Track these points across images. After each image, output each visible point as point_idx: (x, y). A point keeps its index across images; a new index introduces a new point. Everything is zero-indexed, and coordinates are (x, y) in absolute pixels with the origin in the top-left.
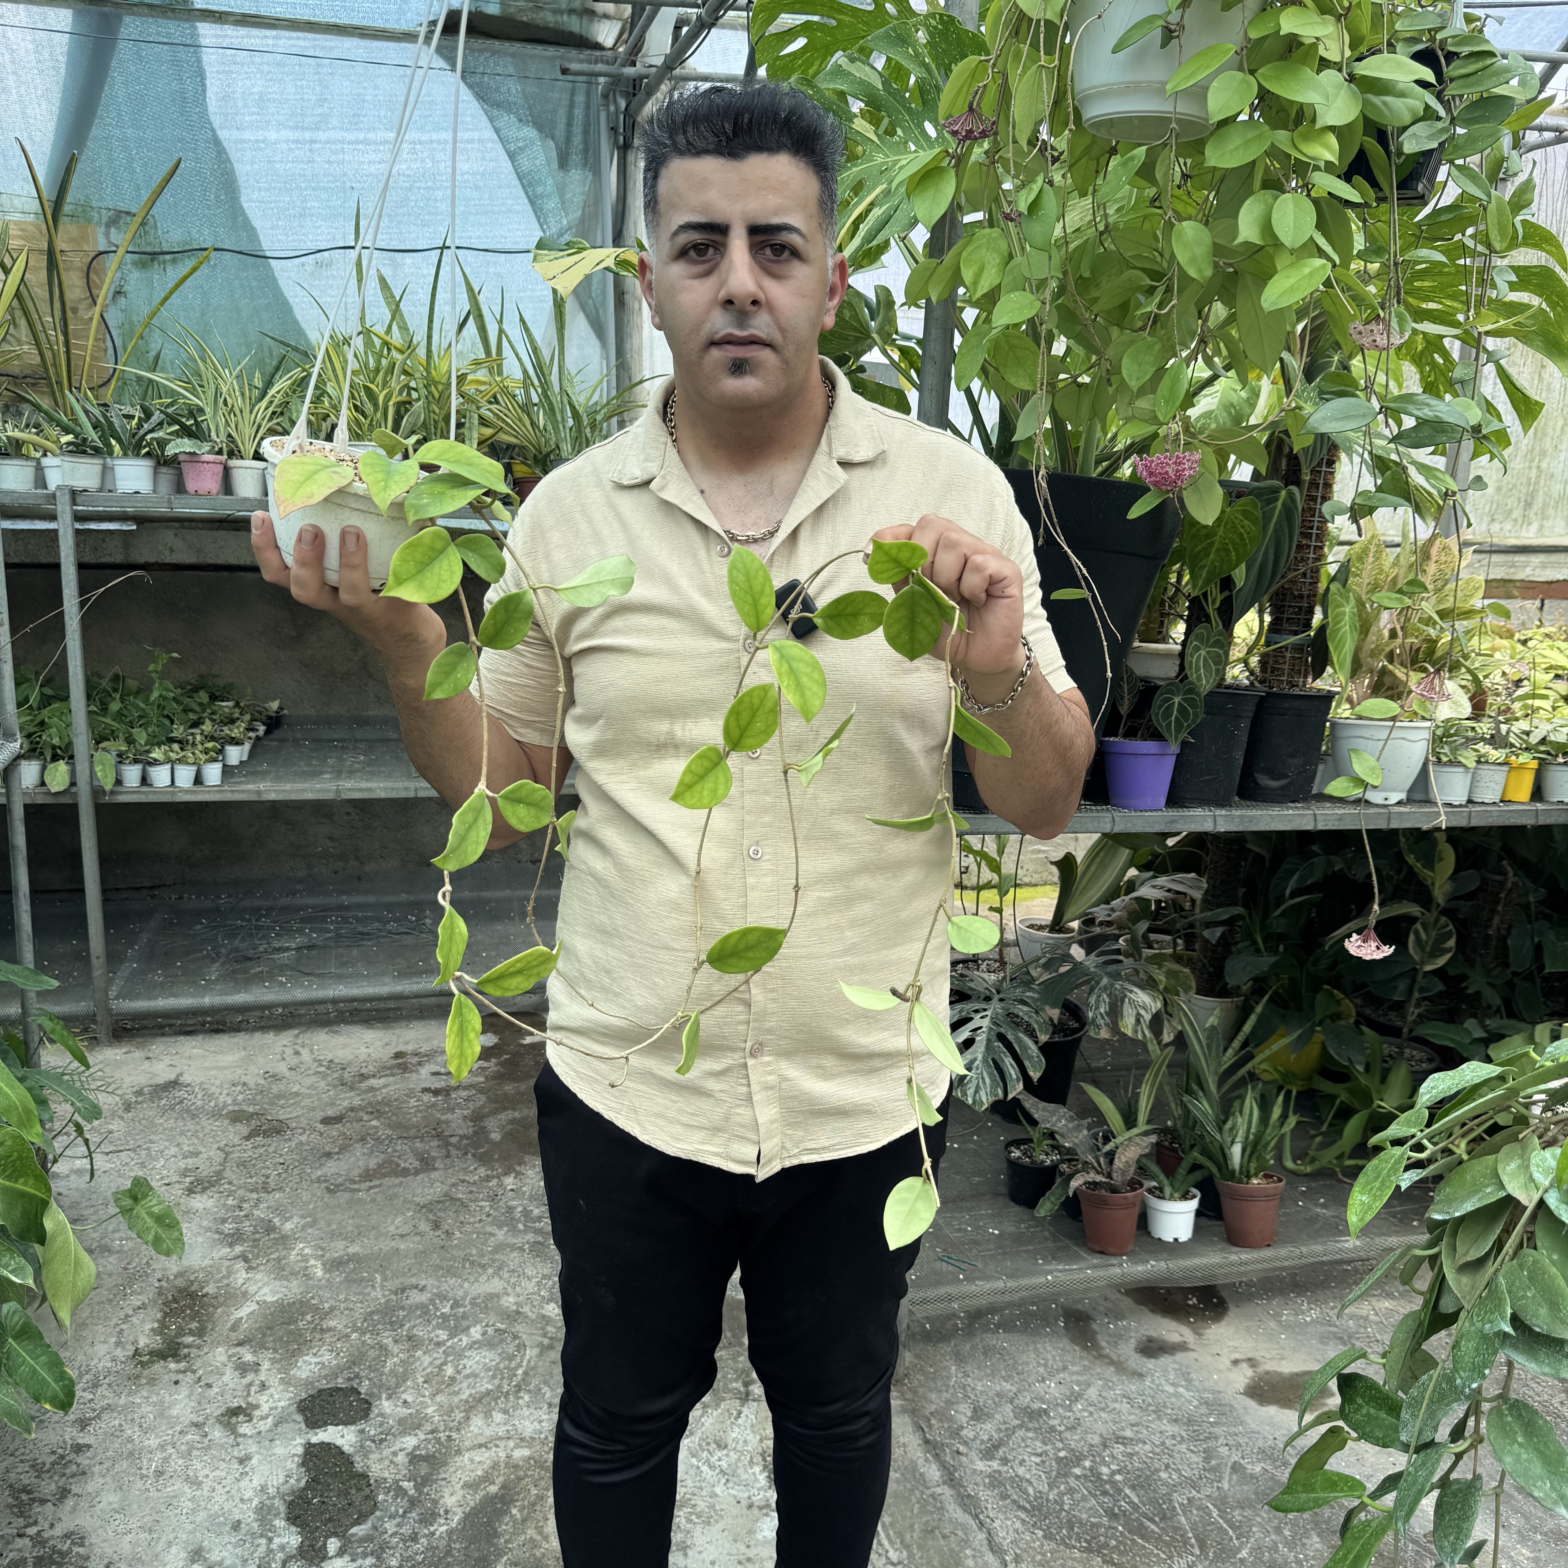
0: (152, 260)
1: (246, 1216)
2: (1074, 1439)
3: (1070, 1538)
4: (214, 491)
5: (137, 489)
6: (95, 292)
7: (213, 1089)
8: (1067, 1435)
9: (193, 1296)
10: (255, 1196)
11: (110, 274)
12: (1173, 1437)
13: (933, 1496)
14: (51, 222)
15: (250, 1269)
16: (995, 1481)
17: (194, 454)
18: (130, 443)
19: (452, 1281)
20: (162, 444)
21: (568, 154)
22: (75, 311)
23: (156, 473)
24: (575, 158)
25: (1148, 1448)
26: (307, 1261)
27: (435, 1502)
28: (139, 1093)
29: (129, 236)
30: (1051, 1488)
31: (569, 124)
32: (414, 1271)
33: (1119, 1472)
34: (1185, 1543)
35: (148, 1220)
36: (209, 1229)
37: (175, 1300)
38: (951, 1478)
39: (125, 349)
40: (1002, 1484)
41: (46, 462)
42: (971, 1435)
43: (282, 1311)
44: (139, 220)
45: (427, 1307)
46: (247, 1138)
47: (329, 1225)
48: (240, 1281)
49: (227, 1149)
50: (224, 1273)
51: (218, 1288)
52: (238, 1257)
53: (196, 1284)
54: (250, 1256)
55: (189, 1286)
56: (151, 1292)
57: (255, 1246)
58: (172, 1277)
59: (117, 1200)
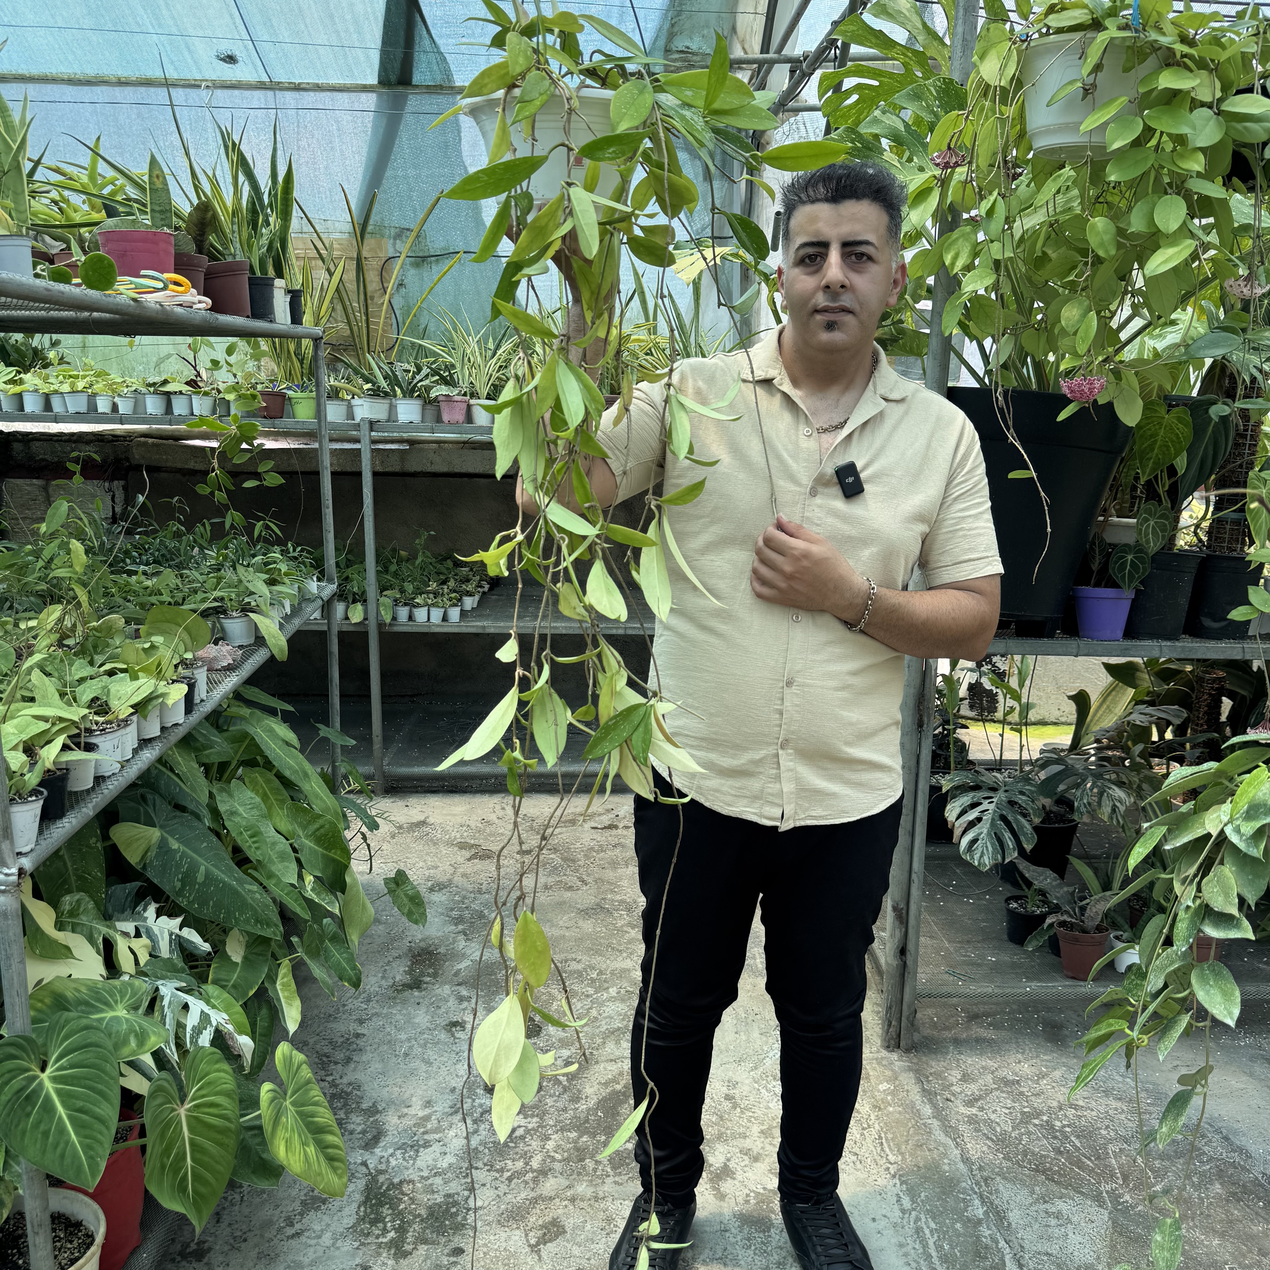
0: (423, 261)
1: (466, 908)
2: (1037, 1102)
3: (1023, 1161)
4: (461, 421)
5: (411, 419)
6: (386, 285)
7: (448, 828)
8: (1033, 1098)
9: (430, 953)
10: (472, 896)
11: (396, 272)
12: (1116, 1109)
13: (924, 1124)
14: (359, 237)
15: (467, 940)
16: (972, 1120)
17: (448, 396)
18: (408, 389)
19: (599, 959)
20: (427, 389)
22: (372, 298)
23: (424, 409)
25: (1094, 1113)
27: (579, 1091)
29: (408, 245)
30: (1013, 1129)
32: (574, 950)
33: (1069, 1126)
34: (1112, 1176)
35: (405, 899)
36: (442, 914)
37: (419, 955)
38: (939, 1114)
39: (404, 324)
40: (977, 1122)
41: (354, 402)
42: (959, 1090)
43: (486, 967)
44: (415, 234)
45: (581, 972)
46: (469, 860)
48: (461, 947)
49: (456, 865)
50: (451, 941)
51: (447, 950)
52: (460, 932)
53: (433, 946)
54: (468, 932)
55: (428, 947)
56: (405, 948)
57: (471, 927)
58: (418, 941)
59: (386, 884)
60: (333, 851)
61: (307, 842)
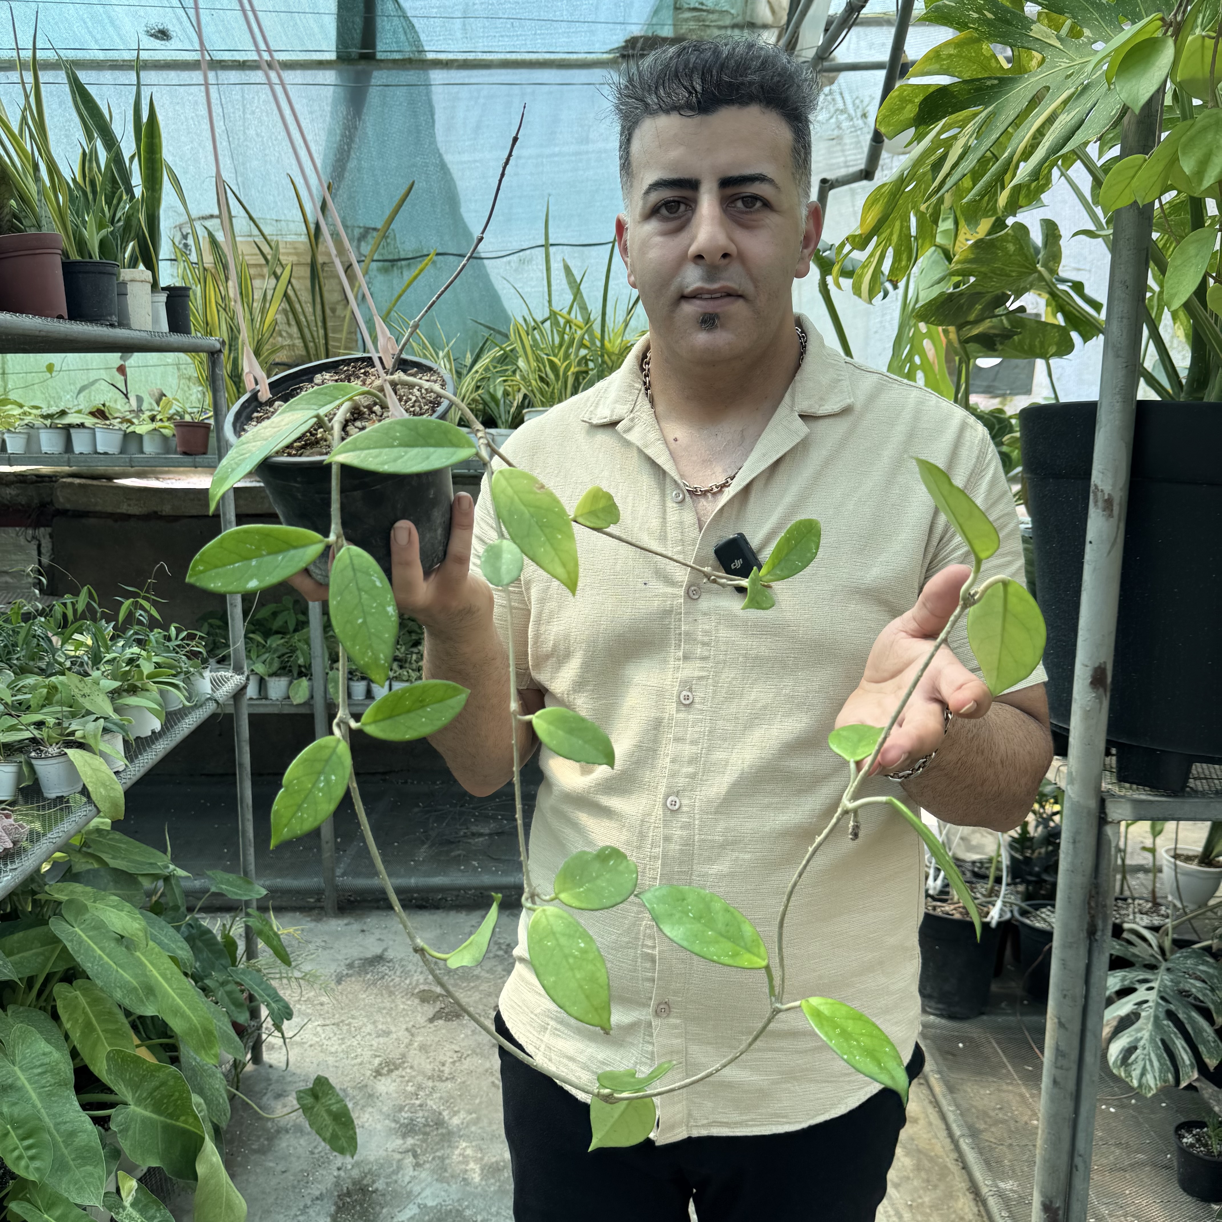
1: (421, 1106)
7: (410, 967)
9: (363, 1190)
10: (430, 1084)
14: (313, 240)
15: (417, 1165)
22: (332, 310)
26: (467, 1163)
28: (350, 966)
29: (374, 248)
35: (327, 1118)
37: (349, 1194)
43: (439, 1219)
46: (431, 1020)
47: (490, 1124)
48: (407, 1179)
49: (414, 1030)
50: (395, 1167)
51: (387, 1184)
52: (408, 1151)
53: (369, 1176)
54: (419, 1151)
55: (363, 1178)
56: (330, 1181)
57: (424, 1141)
58: (349, 1167)
59: (299, 1099)
60: (183, 1118)
61: (139, 1110)
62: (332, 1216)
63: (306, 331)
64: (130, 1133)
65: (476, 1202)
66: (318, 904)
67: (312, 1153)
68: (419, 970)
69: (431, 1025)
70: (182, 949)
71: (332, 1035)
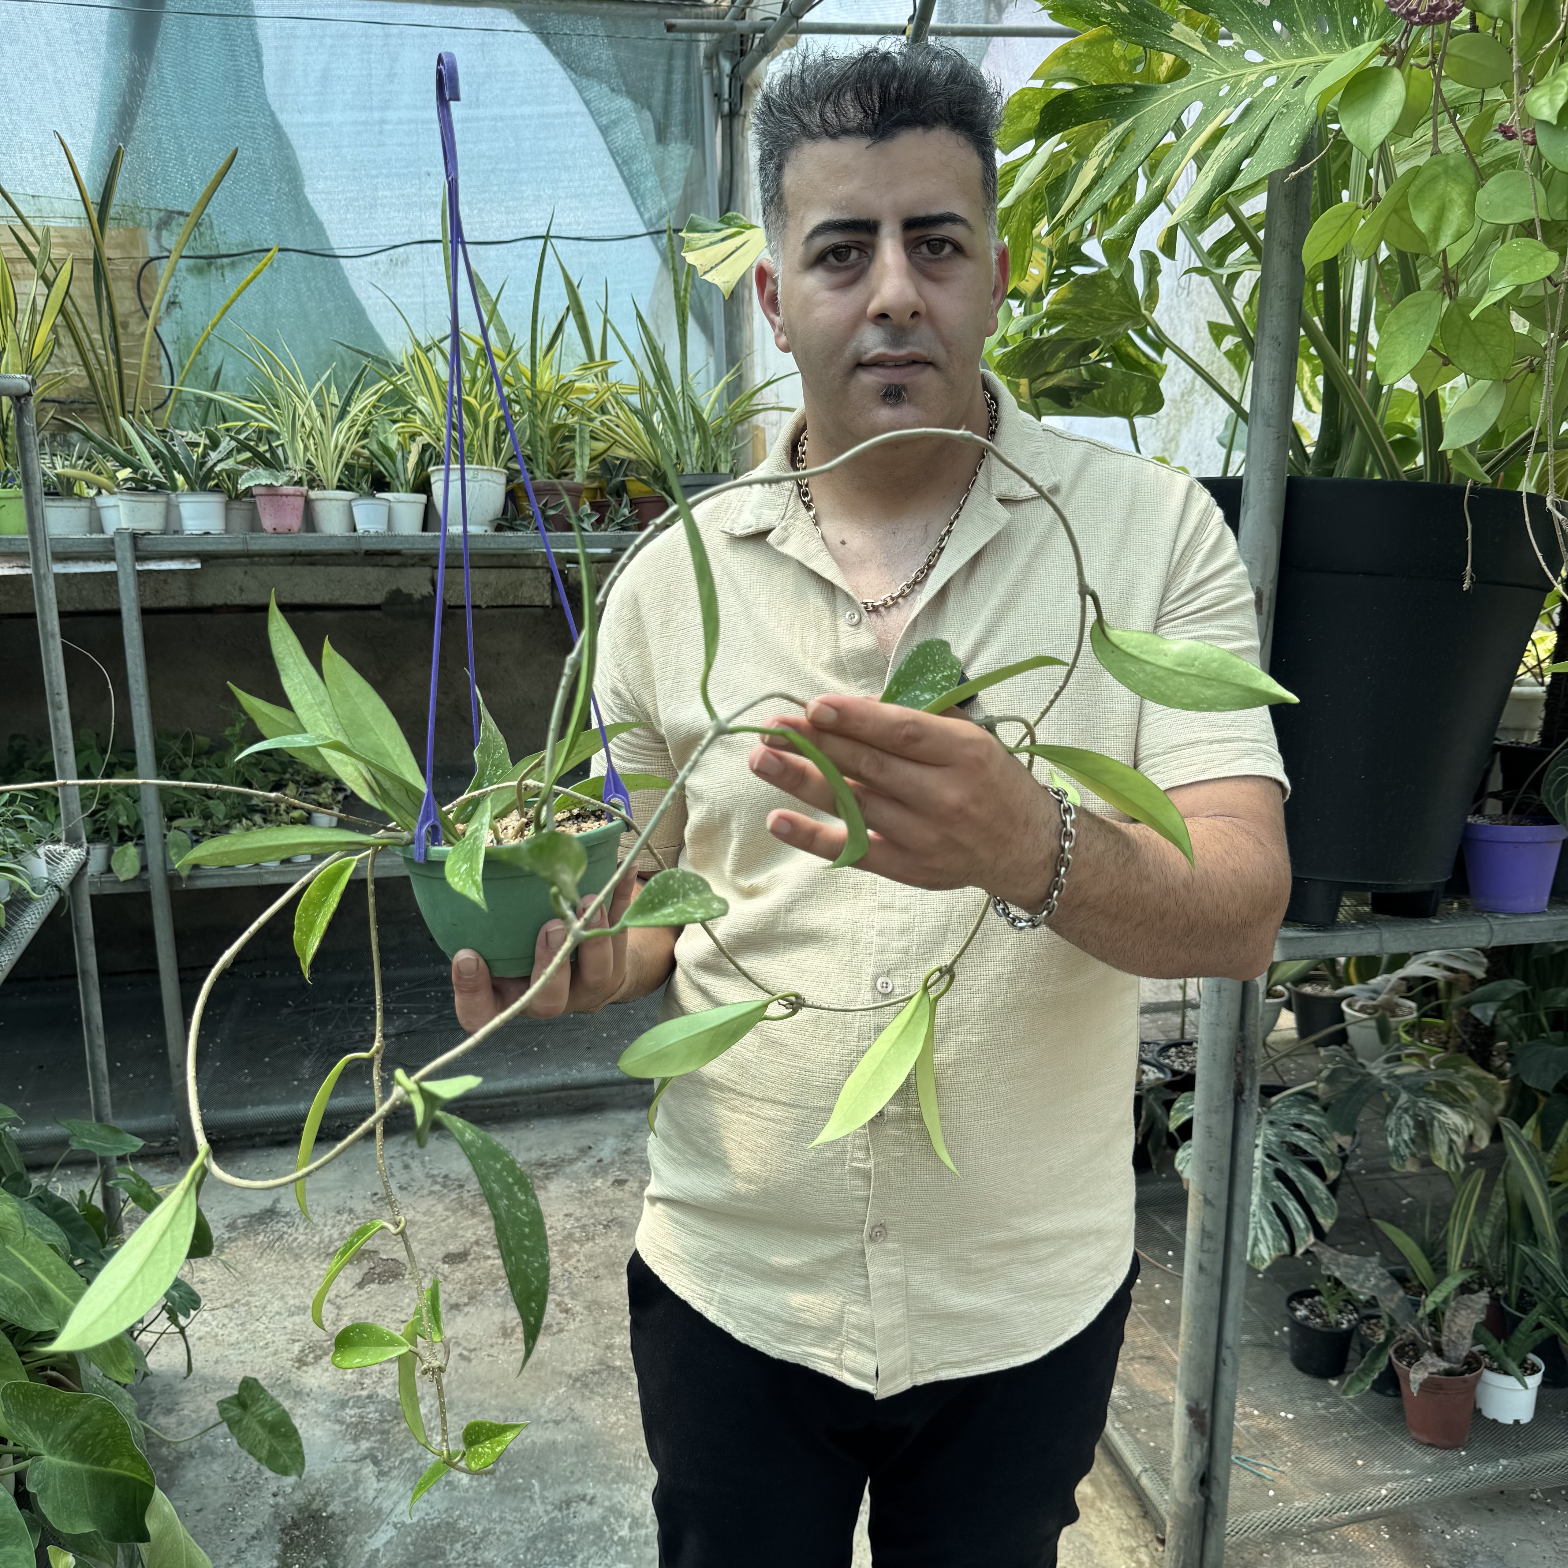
0: (209, 265)
4: (295, 528)
5: (206, 528)
6: (147, 304)
9: (315, 1517)
11: (162, 282)
14: (96, 226)
15: (381, 1475)
17: (271, 485)
18: (197, 476)
19: (626, 1489)
20: (233, 476)
21: (667, 126)
22: (125, 326)
23: (227, 509)
24: (676, 130)
28: (232, 1227)
29: (182, 239)
31: (668, 91)
32: (578, 1474)
35: (260, 1431)
36: (327, 1417)
37: (295, 1525)
39: (182, 367)
41: (102, 501)
43: (425, 1539)
44: (194, 220)
45: (600, 1528)
48: (371, 1494)
49: (338, 1301)
50: (351, 1481)
51: (345, 1504)
52: (365, 1458)
53: (318, 1498)
54: (380, 1456)
55: (310, 1503)
56: (265, 1513)
57: (384, 1441)
58: (289, 1490)
59: (222, 1411)
60: (115, 1462)
61: (55, 1460)
62: (278, 1557)
63: (91, 356)
64: (50, 1492)
65: (470, 1509)
66: (167, 1149)
67: (233, 1479)
68: (330, 1222)
69: (362, 1292)
70: (51, 1233)
71: (226, 1321)
